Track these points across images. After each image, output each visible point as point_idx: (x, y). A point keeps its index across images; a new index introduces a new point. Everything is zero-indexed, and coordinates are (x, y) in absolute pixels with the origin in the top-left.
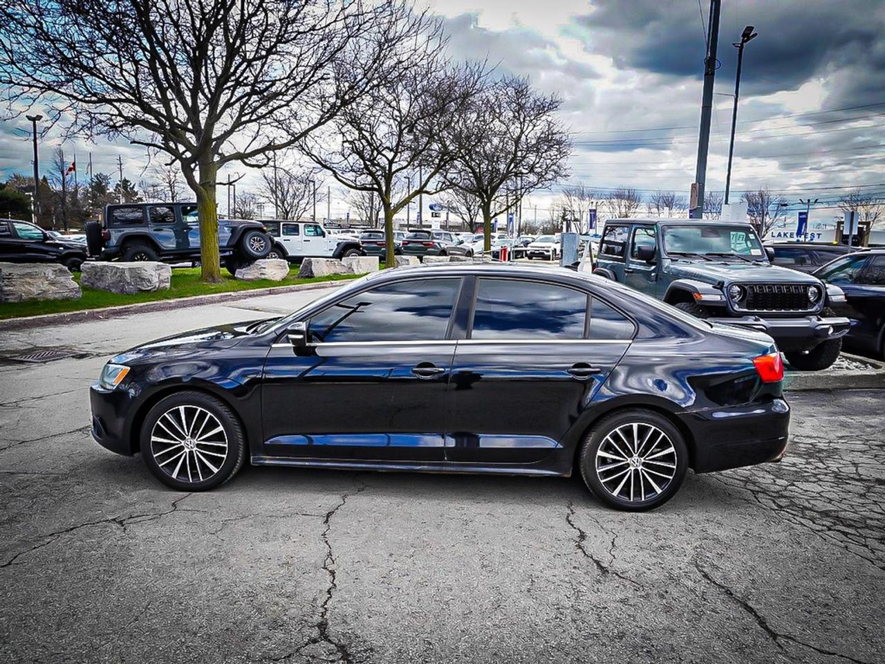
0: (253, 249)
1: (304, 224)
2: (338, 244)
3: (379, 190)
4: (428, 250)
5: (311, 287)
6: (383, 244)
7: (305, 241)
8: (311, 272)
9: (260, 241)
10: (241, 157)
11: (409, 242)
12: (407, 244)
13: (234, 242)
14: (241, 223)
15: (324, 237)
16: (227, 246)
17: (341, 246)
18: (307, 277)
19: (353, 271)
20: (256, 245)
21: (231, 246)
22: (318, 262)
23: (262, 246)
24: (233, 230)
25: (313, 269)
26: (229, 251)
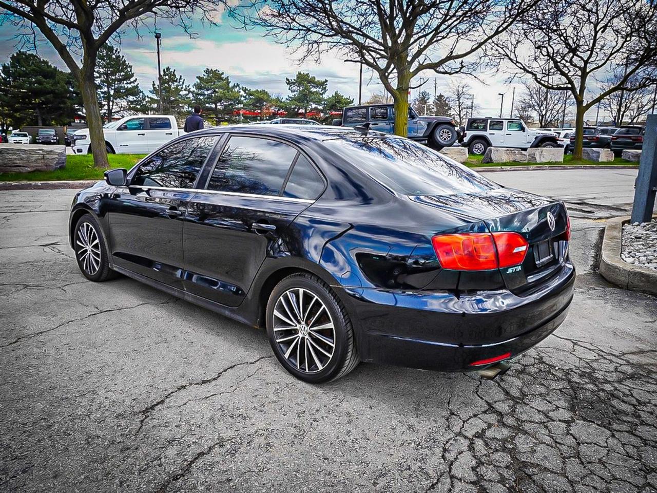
0: (441, 139)
1: (508, 121)
2: (536, 138)
3: (573, 89)
4: (636, 144)
5: (480, 170)
6: (593, 139)
7: (507, 134)
8: (491, 158)
9: (448, 132)
10: (434, 66)
11: (618, 137)
12: (616, 139)
13: (428, 134)
14: (435, 119)
15: (524, 131)
16: (423, 137)
17: (539, 139)
18: (488, 163)
19: (536, 159)
20: (445, 136)
21: (426, 137)
22: (497, 151)
23: (449, 137)
24: (429, 124)
25: (492, 157)
26: (425, 140)
